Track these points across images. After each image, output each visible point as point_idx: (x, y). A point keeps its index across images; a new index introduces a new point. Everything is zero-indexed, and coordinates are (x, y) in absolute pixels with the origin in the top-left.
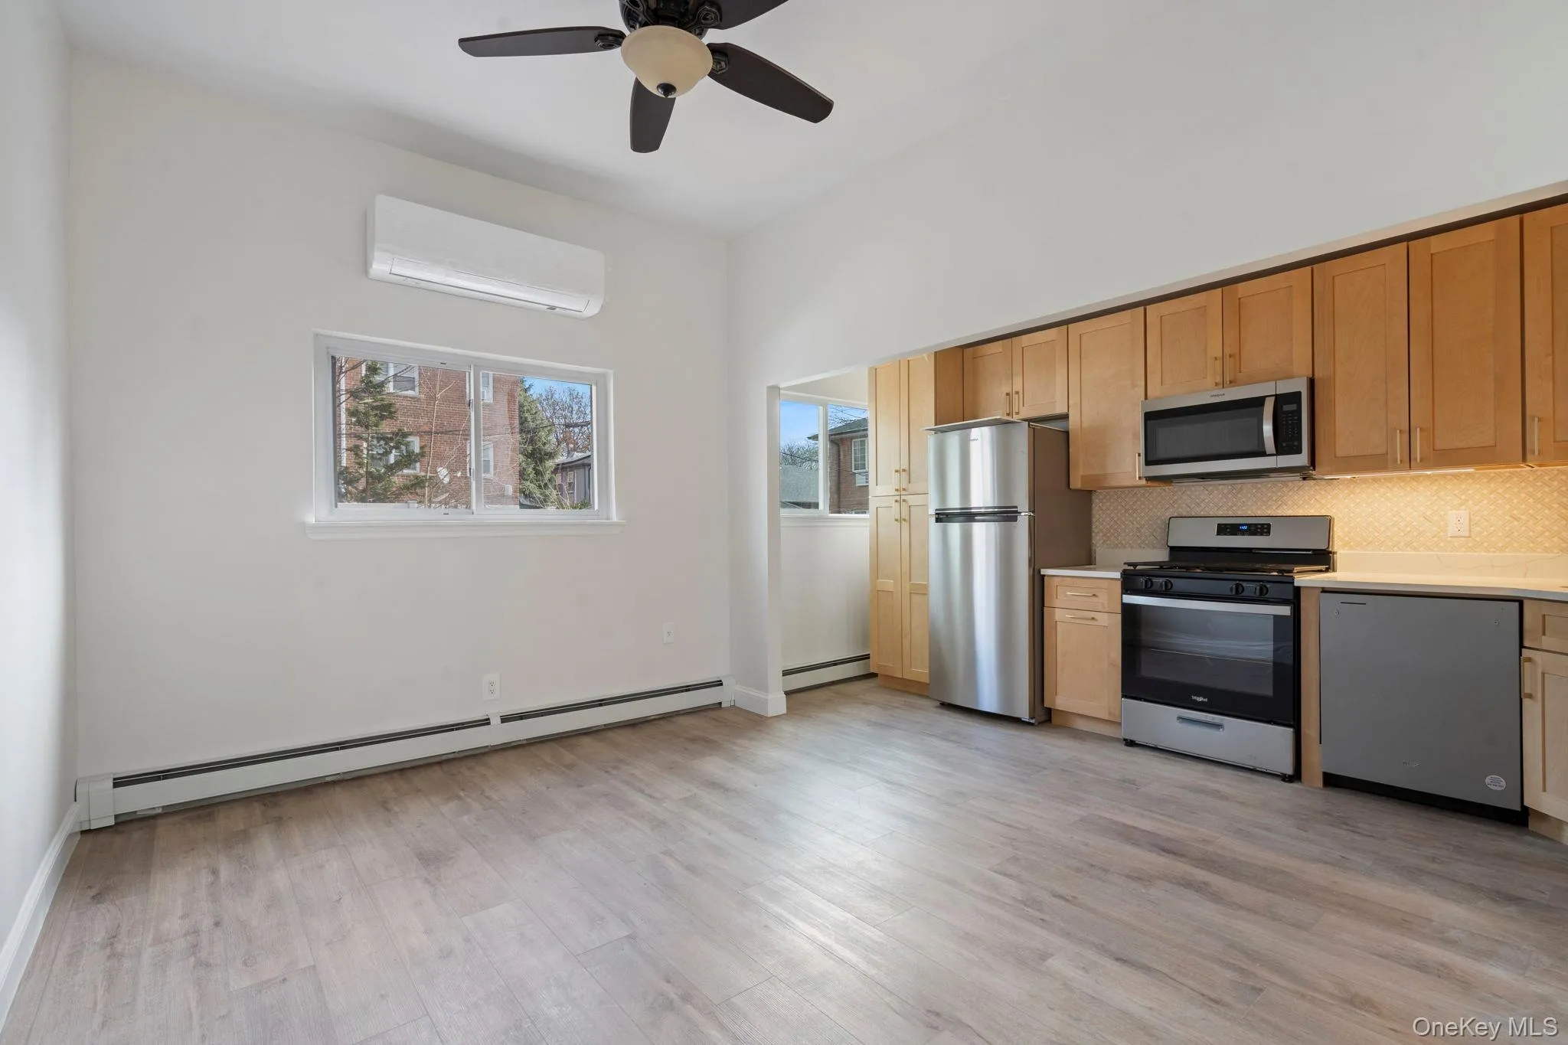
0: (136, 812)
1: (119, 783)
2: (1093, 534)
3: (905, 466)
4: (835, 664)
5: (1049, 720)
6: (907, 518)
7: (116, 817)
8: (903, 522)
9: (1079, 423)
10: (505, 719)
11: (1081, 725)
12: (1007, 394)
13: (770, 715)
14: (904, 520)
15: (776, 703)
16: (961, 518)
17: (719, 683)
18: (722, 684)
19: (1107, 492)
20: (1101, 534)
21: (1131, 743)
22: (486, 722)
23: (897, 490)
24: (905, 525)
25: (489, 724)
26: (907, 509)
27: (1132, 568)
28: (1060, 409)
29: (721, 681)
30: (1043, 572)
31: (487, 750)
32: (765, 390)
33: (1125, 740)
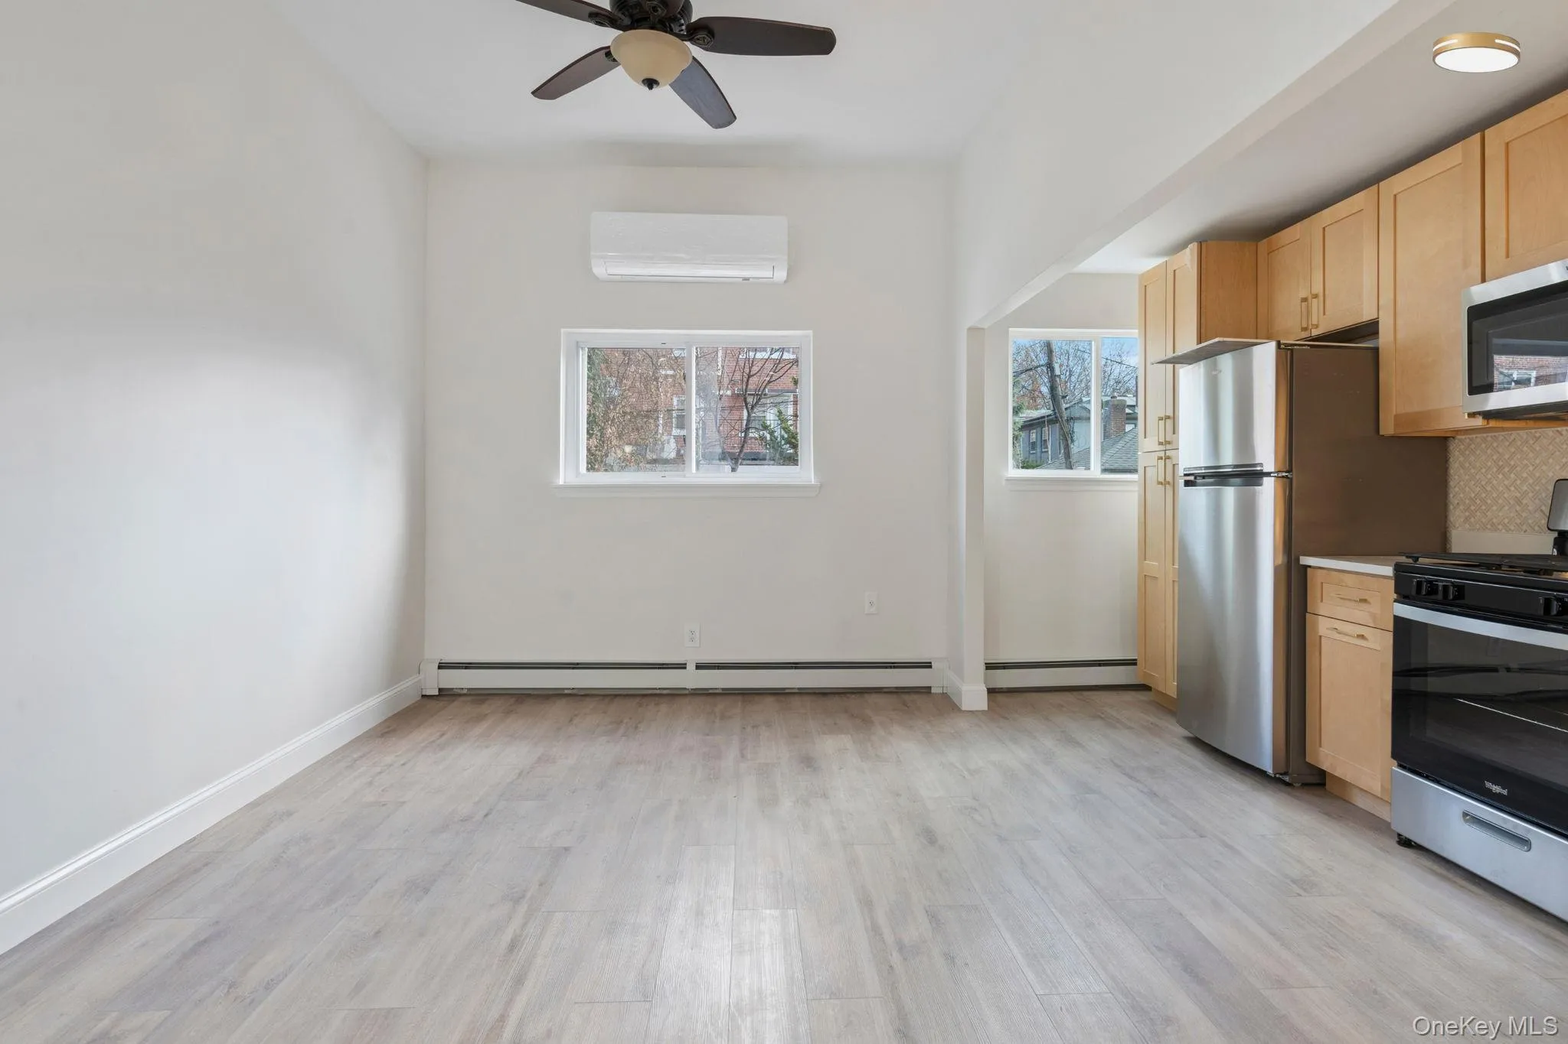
0: (453, 689)
1: (442, 666)
2: (1451, 507)
3: (1170, 413)
4: (1100, 665)
5: (1322, 784)
6: (1171, 481)
7: (439, 689)
8: (1167, 485)
9: (1392, 339)
10: (699, 667)
11: (1361, 802)
12: (1305, 300)
13: (964, 708)
14: (1169, 483)
15: (973, 695)
16: (1238, 480)
17: (928, 665)
18: (930, 667)
19: (1471, 440)
20: (1461, 507)
21: (1406, 843)
22: (682, 666)
23: (1160, 444)
24: (1169, 488)
25: (685, 668)
26: (1171, 466)
27: (1410, 561)
28: (1367, 315)
29: (930, 663)
30: (1306, 560)
31: (687, 692)
32: (965, 332)
33: (1399, 835)
